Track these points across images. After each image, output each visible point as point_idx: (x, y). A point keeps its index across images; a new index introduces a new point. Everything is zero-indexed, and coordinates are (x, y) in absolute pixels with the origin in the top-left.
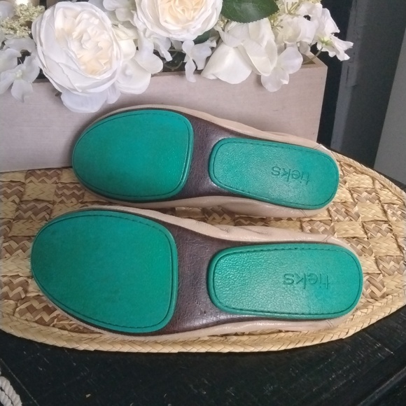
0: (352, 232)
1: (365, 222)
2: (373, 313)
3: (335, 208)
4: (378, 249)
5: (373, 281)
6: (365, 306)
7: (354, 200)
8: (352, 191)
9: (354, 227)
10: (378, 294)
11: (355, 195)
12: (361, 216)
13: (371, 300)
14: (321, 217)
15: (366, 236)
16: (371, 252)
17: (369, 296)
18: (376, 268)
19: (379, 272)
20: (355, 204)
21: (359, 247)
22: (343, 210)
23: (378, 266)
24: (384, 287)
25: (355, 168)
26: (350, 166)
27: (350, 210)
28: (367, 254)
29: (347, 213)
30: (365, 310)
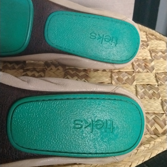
0: (147, 80)
1: (157, 73)
2: (154, 148)
3: (137, 63)
4: (164, 93)
5: (157, 120)
6: (149, 141)
7: (152, 58)
8: (151, 52)
9: (149, 76)
10: (160, 131)
11: (153, 54)
12: (156, 69)
13: (153, 136)
14: (127, 69)
15: (157, 84)
16: (159, 96)
17: (153, 133)
18: (161, 108)
19: (163, 112)
20: (152, 61)
21: (151, 92)
22: (143, 64)
23: (163, 107)
24: (165, 125)
25: (156, 36)
26: (153, 35)
27: (148, 64)
28: (155, 98)
29: (146, 67)
30: (148, 146)
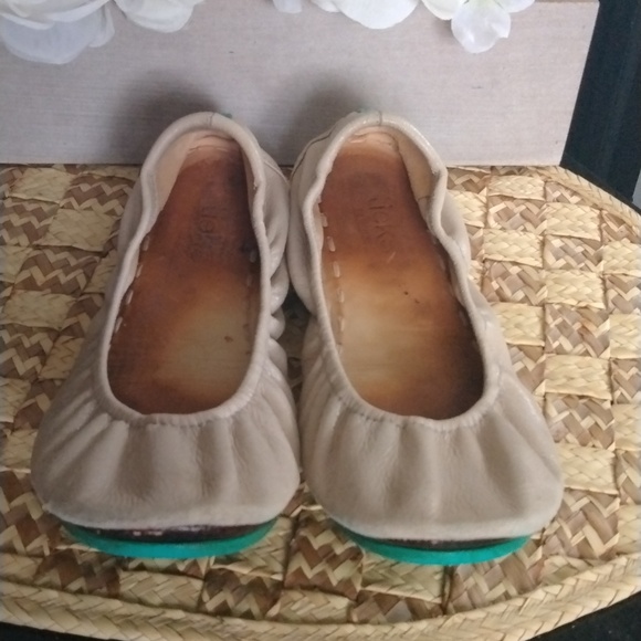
0: (581, 382)
1: (616, 361)
2: (572, 599)
3: (559, 320)
4: (628, 431)
5: (593, 515)
6: (561, 575)
7: (606, 303)
8: (608, 282)
9: (591, 370)
10: (599, 548)
11: (612, 294)
12: (613, 344)
13: (576, 563)
14: (525, 337)
15: (609, 397)
16: (609, 438)
17: (575, 552)
18: (609, 478)
19: (615, 492)
20: (605, 316)
21: (587, 423)
22: (577, 326)
23: (616, 477)
24: (615, 532)
25: (629, 228)
26: (620, 221)
27: (591, 327)
28: (598, 444)
29: (584, 334)
30: (555, 589)
